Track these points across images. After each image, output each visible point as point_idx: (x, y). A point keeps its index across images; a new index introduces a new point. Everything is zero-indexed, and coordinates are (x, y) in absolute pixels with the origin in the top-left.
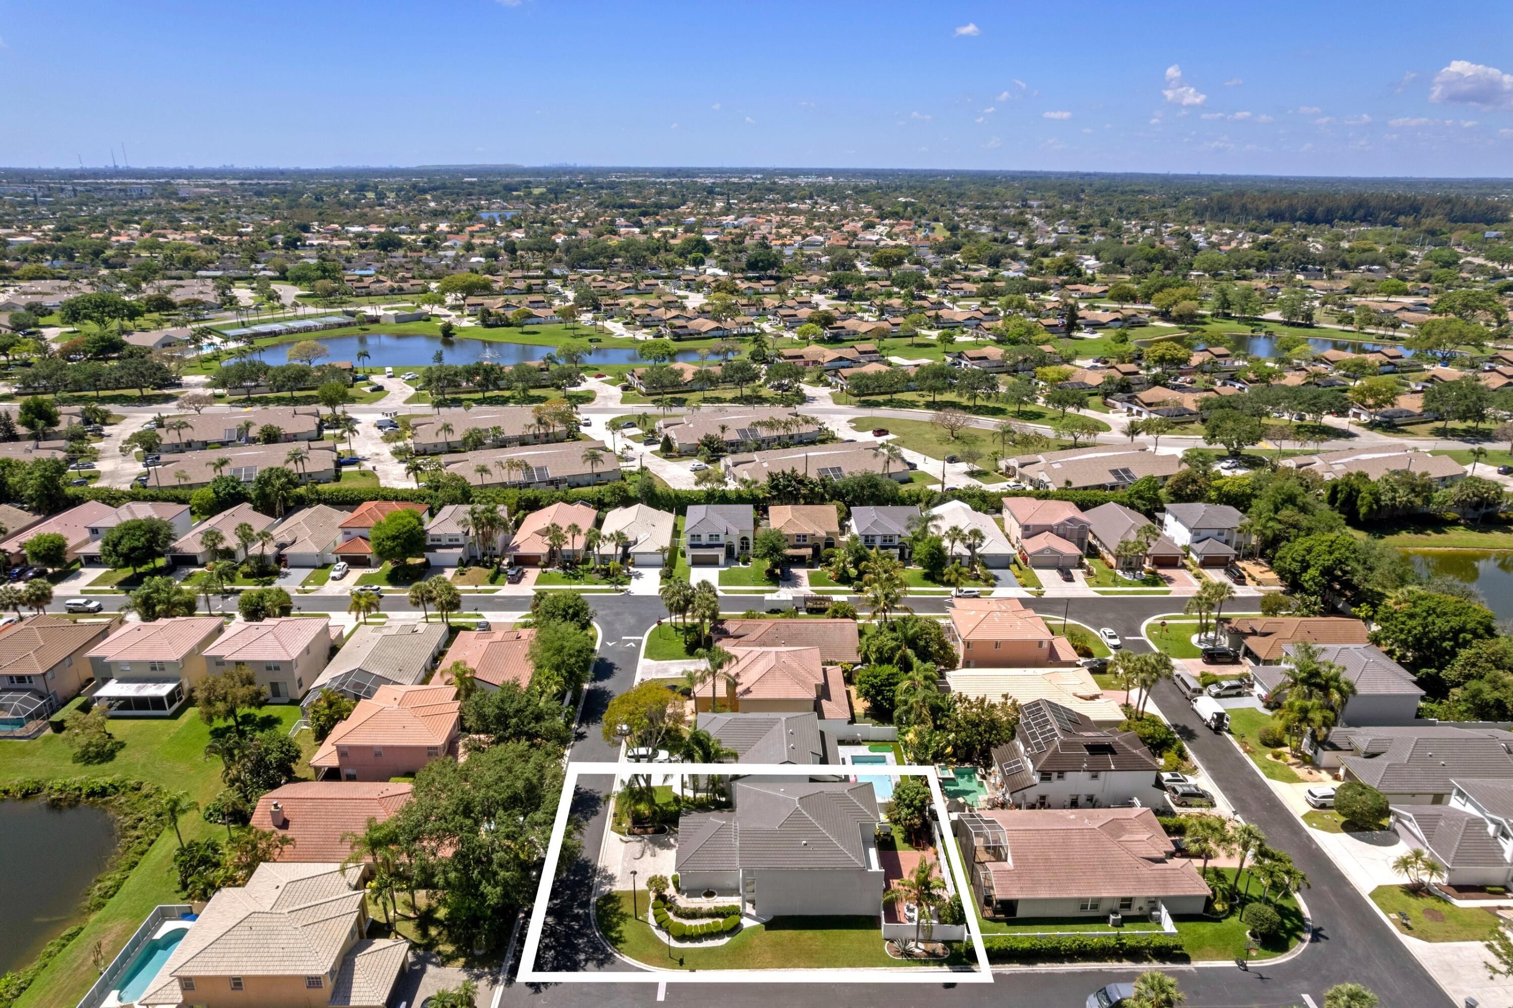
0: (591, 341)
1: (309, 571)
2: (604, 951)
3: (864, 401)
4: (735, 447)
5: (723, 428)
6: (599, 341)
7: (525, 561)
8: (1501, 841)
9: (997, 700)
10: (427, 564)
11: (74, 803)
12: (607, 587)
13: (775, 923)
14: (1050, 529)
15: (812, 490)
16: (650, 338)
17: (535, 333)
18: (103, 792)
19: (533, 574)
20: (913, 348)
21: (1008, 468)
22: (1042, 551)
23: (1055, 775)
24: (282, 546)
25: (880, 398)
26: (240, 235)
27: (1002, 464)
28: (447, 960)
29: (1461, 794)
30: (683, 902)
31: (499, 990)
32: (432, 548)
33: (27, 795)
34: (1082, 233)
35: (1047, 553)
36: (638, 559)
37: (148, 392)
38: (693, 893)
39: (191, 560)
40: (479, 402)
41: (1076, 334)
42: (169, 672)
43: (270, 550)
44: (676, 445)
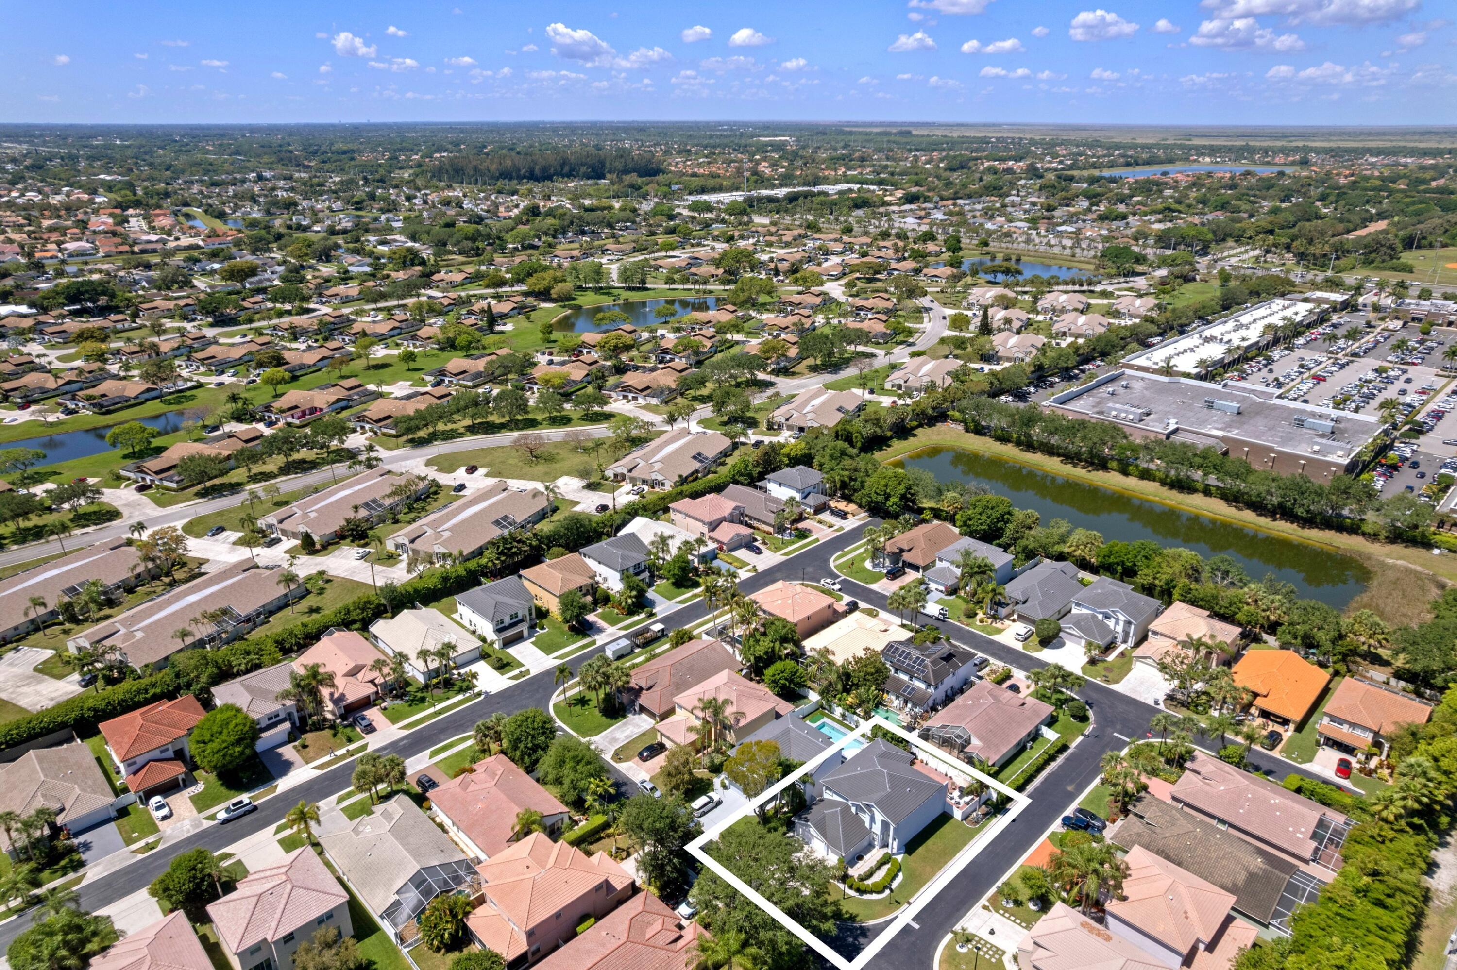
1: (113, 827)
2: (856, 928)
3: (413, 441)
8: (1106, 621)
9: (861, 654)
12: (460, 697)
13: (909, 849)
14: (723, 519)
19: (375, 716)
20: (372, 372)
21: (616, 476)
27: (609, 473)
29: (1078, 605)
34: (357, 209)
41: (498, 328)
44: (316, 538)
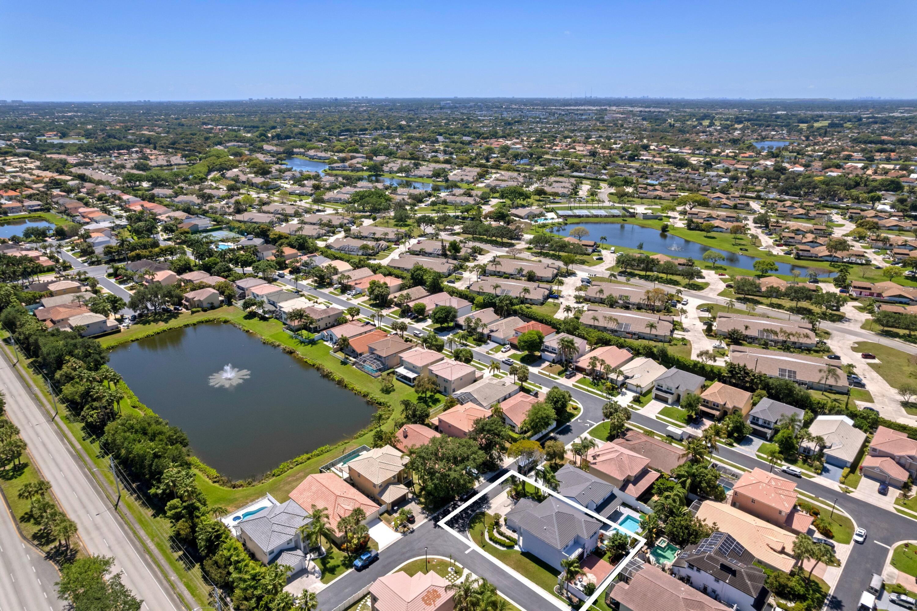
0: (741, 249)
1: (496, 345)
2: (465, 528)
3: (887, 331)
4: (752, 340)
5: (747, 327)
6: (747, 250)
7: (580, 370)
10: (540, 357)
11: (372, 404)
12: (605, 394)
13: (526, 554)
14: (893, 457)
15: (752, 380)
16: (782, 254)
17: (714, 238)
18: (380, 404)
19: (579, 376)
22: (873, 468)
23: (695, 568)
24: (492, 331)
25: (902, 332)
26: (611, 149)
28: (420, 503)
30: (504, 529)
31: (426, 520)
32: (544, 351)
33: (364, 396)
35: (877, 471)
36: (629, 386)
37: (505, 240)
38: (509, 528)
39: (460, 327)
40: (641, 277)
42: (418, 370)
43: (486, 331)
44: (715, 330)
